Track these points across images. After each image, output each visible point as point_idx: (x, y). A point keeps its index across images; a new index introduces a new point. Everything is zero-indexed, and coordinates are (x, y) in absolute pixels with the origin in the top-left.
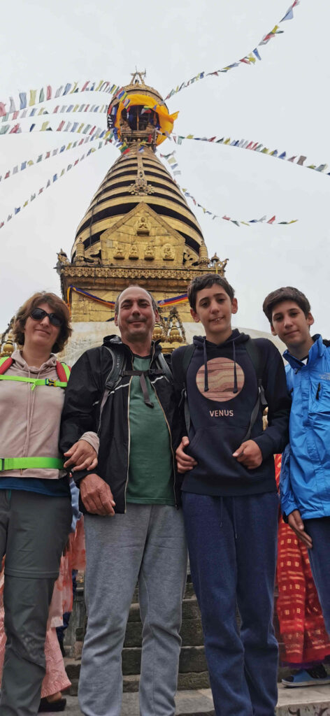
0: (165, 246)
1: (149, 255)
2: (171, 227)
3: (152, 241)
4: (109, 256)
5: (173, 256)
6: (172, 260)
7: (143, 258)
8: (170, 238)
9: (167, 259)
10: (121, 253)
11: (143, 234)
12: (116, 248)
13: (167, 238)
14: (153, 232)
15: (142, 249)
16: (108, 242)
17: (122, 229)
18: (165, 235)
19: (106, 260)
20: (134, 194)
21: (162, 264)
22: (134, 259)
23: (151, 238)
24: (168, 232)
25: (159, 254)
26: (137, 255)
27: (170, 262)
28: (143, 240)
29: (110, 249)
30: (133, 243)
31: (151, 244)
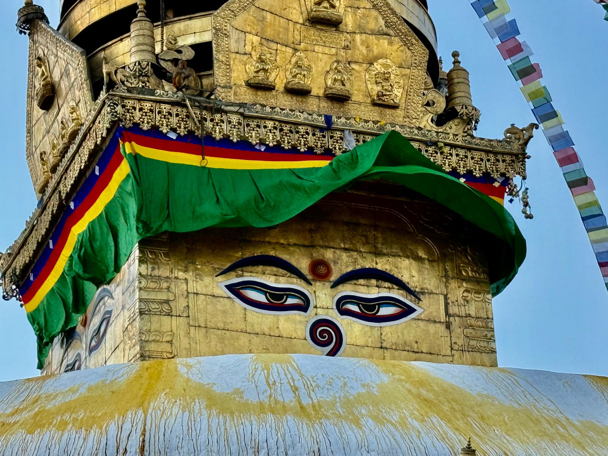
0: (378, 67)
1: (338, 86)
2: (394, 13)
3: (346, 48)
4: (234, 74)
6: (395, 107)
7: (321, 93)
8: (391, 43)
10: (265, 71)
11: (325, 23)
12: (255, 56)
13: (384, 42)
14: (349, 22)
15: (320, 66)
16: (234, 35)
18: (380, 33)
19: (227, 87)
21: (372, 117)
22: (298, 92)
23: (343, 39)
25: (362, 86)
26: (307, 83)
27: (388, 111)
28: (324, 42)
29: (238, 55)
30: (298, 47)
31: (343, 56)
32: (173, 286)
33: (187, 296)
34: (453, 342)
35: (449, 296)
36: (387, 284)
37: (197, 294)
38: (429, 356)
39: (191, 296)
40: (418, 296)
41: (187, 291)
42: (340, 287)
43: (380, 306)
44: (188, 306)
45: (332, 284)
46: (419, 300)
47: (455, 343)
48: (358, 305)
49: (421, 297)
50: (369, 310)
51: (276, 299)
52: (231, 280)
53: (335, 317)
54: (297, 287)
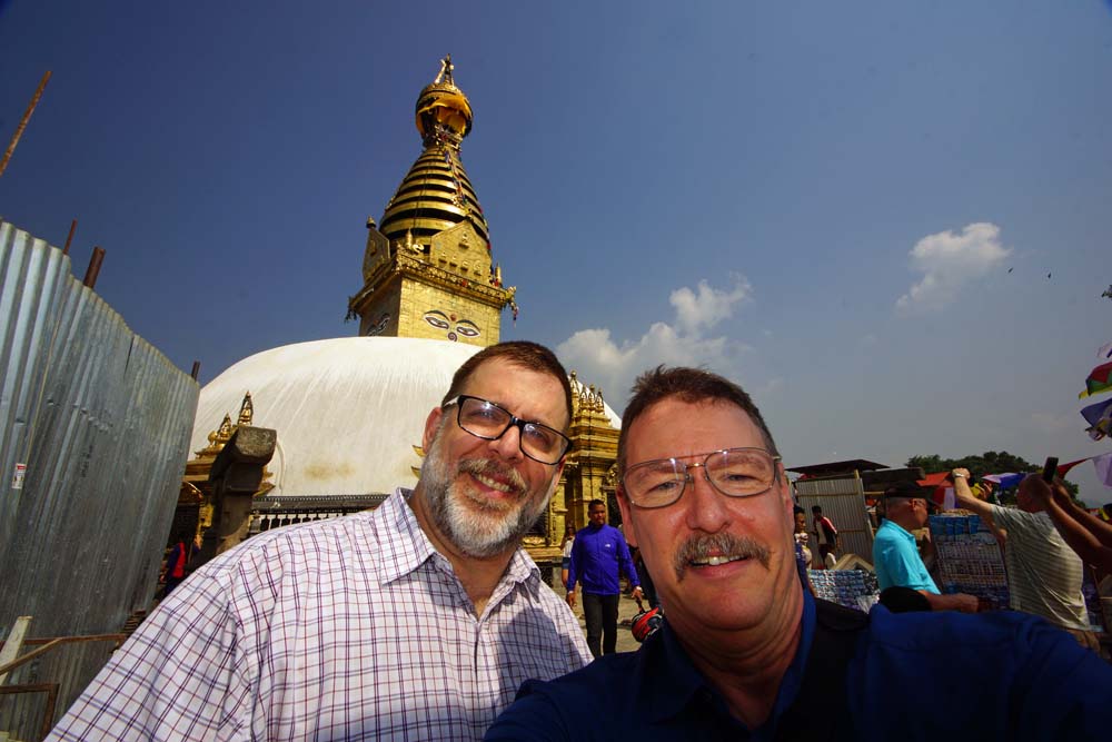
4: (435, 256)
5: (481, 273)
6: (480, 275)
7: (460, 267)
9: (476, 274)
11: (463, 247)
12: (442, 252)
14: (470, 247)
15: (460, 259)
16: (437, 244)
17: (448, 236)
18: (479, 253)
19: (434, 260)
21: (473, 278)
22: (453, 265)
23: (468, 252)
24: (481, 251)
25: (472, 267)
26: (456, 263)
27: (478, 276)
28: (463, 252)
29: (437, 251)
30: (455, 251)
31: (467, 257)
36: (471, 326)
42: (458, 324)
43: (469, 331)
45: (456, 322)
48: (463, 330)
50: (465, 332)
51: (440, 324)
52: (427, 316)
53: (456, 332)
54: (446, 321)
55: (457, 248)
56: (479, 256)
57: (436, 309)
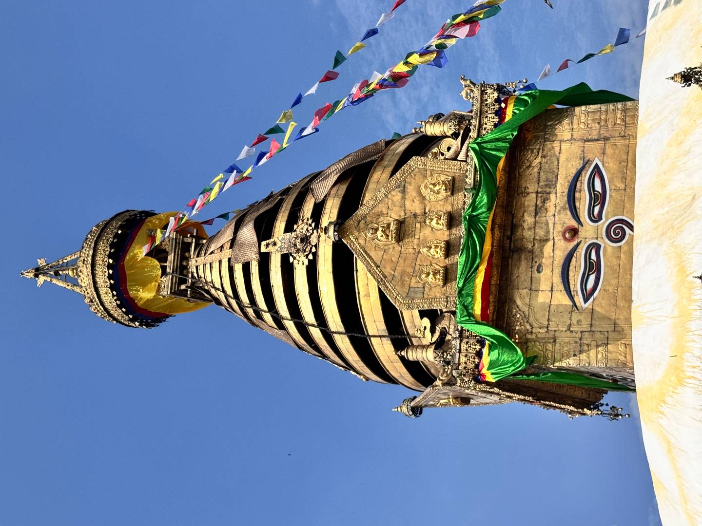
1: (441, 221)
3: (415, 216)
4: (439, 295)
5: (445, 177)
6: (454, 180)
7: (447, 233)
8: (410, 184)
9: (453, 188)
11: (400, 231)
14: (397, 214)
15: (428, 234)
17: (388, 271)
18: (404, 192)
20: (315, 254)
22: (449, 248)
23: (410, 218)
24: (398, 187)
25: (441, 204)
26: (441, 243)
27: (457, 184)
28: (413, 231)
29: (425, 292)
30: (417, 250)
31: (421, 218)
32: (586, 342)
33: (593, 332)
34: (619, 135)
35: (585, 139)
36: (578, 184)
37: (591, 324)
38: (631, 153)
39: (593, 329)
40: (586, 161)
41: (589, 332)
42: (582, 220)
43: (594, 190)
44: (600, 332)
45: (580, 226)
46: (589, 160)
47: (620, 134)
48: (594, 207)
49: (587, 159)
50: (598, 199)
51: (593, 267)
52: (579, 299)
53: (604, 224)
54: (582, 251)
55: (409, 246)
56: (411, 190)
57: (557, 279)
